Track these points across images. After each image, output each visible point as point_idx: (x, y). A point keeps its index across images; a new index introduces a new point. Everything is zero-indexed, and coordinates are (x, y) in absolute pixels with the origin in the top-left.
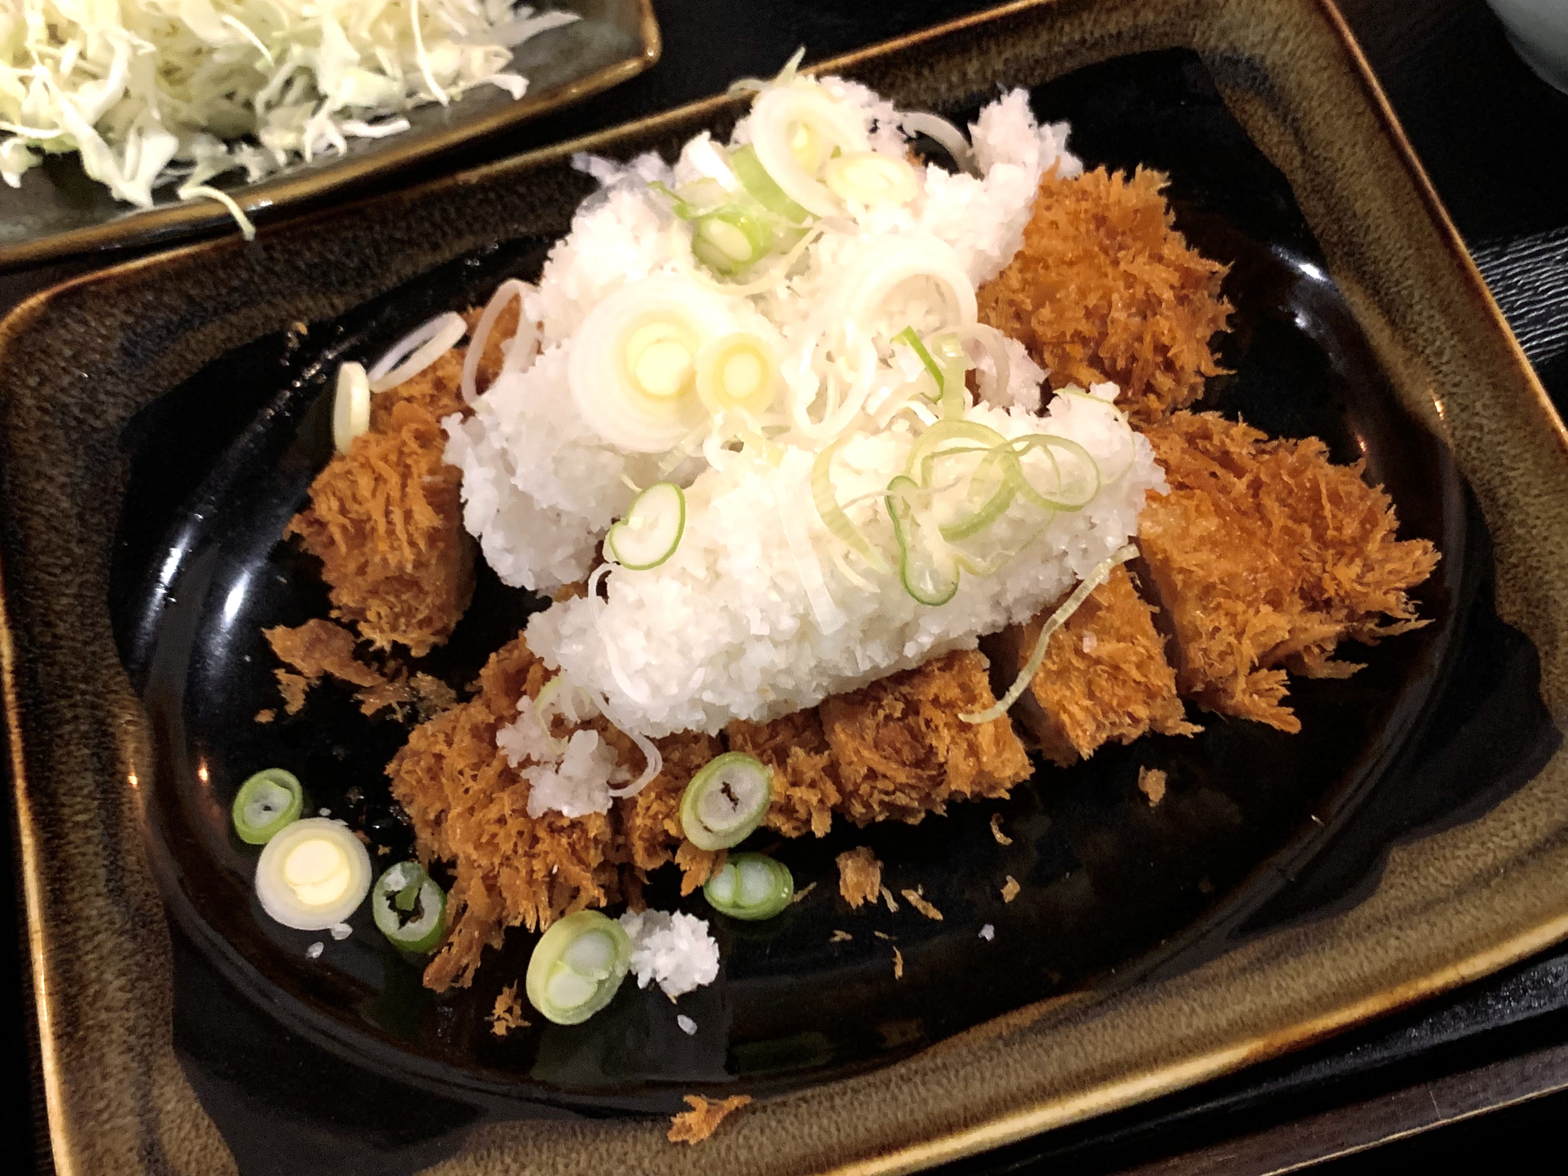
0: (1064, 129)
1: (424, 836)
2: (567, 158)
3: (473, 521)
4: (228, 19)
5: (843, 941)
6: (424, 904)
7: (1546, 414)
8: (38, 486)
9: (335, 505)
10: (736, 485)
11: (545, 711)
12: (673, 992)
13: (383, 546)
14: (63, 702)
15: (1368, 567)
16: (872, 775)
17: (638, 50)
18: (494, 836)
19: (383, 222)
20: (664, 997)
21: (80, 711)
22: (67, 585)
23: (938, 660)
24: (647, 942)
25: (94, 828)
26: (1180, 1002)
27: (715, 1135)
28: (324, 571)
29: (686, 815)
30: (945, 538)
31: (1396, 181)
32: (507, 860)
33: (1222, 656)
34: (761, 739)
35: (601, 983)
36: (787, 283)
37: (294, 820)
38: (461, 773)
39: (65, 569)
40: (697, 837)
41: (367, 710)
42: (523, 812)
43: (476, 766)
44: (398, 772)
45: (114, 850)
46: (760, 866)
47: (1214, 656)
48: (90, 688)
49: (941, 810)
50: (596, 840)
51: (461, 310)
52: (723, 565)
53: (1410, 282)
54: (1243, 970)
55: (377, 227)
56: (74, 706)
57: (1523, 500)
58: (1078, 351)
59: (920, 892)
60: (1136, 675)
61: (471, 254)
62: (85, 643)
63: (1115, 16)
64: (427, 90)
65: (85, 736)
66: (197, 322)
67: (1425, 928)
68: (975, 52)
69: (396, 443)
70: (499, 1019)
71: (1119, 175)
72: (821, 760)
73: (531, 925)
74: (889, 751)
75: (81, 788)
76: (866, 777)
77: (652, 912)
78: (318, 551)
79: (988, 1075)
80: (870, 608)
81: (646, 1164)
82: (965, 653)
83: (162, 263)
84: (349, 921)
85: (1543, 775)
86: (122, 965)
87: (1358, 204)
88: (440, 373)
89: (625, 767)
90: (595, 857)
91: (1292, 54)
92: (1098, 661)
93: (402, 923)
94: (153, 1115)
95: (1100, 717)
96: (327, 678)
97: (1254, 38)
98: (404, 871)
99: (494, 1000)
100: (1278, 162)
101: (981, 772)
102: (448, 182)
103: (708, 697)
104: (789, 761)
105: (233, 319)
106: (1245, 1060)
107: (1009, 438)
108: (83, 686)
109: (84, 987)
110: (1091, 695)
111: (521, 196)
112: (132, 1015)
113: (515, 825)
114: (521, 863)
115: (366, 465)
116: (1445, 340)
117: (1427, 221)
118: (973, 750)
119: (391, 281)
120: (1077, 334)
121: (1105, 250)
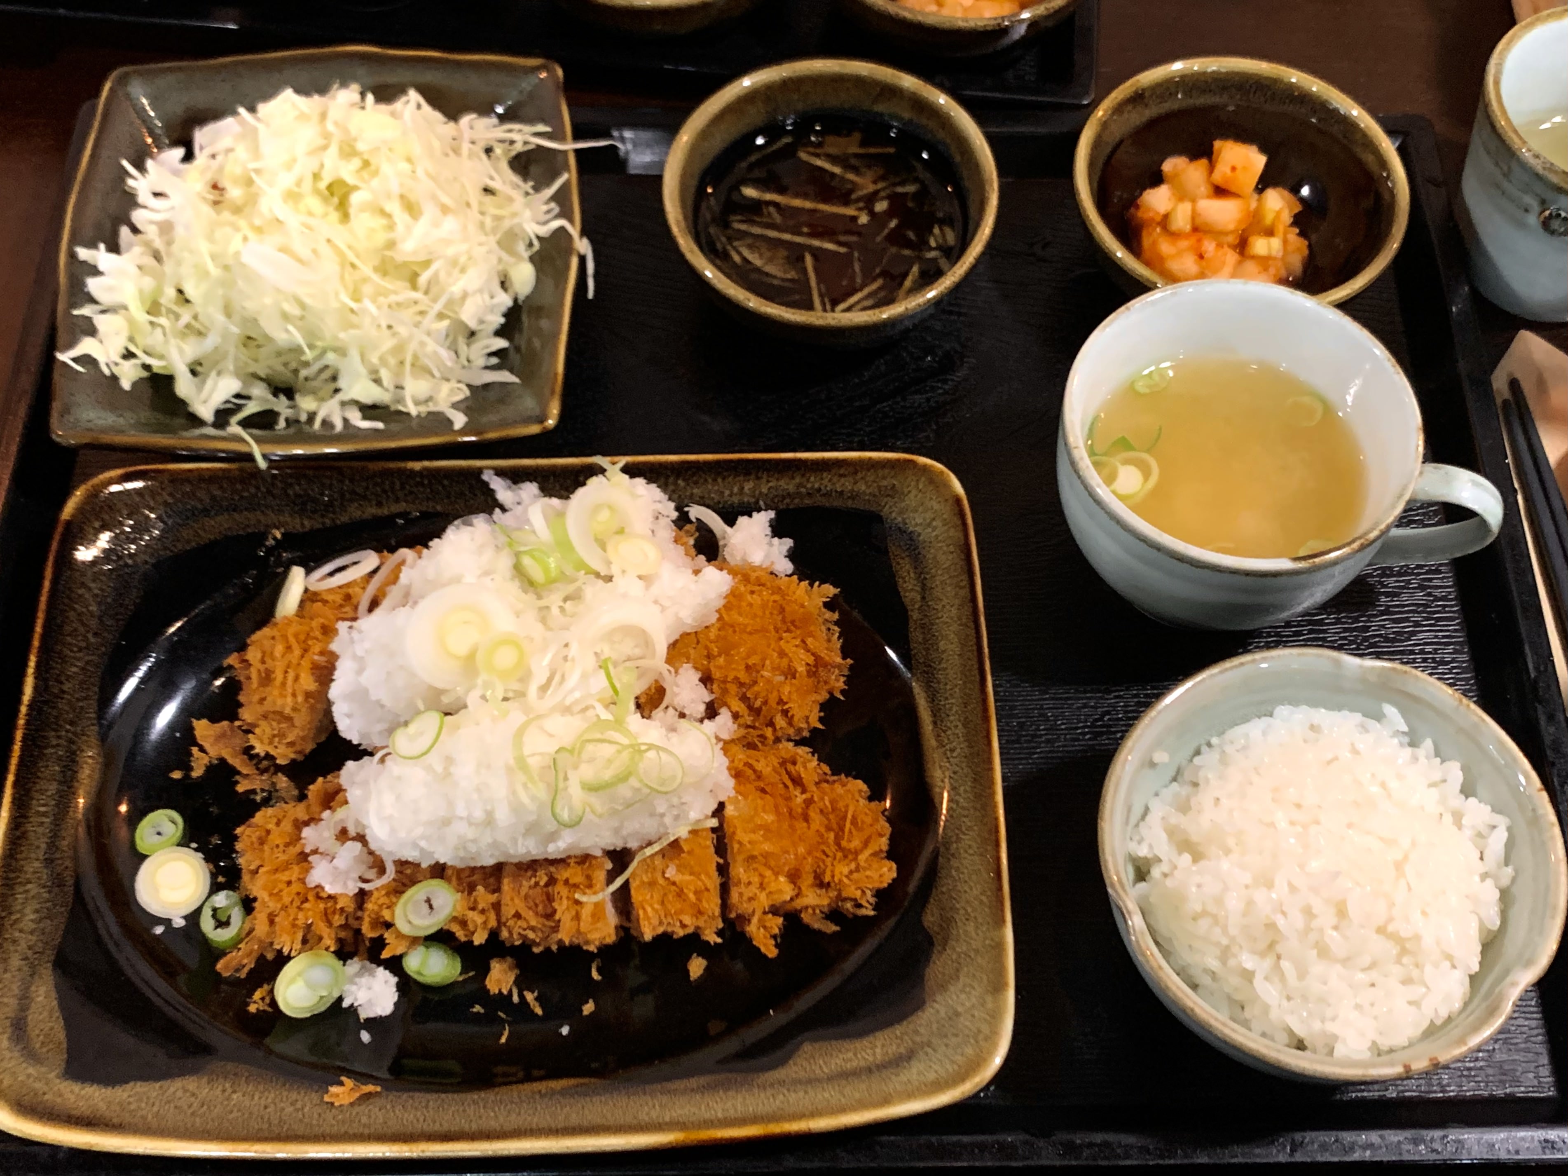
0: (788, 543)
1: (246, 877)
2: (480, 471)
3: (334, 692)
4: (291, 328)
5: (478, 1013)
6: (232, 920)
7: (995, 806)
8: (80, 592)
9: (259, 655)
10: (478, 724)
11: (336, 823)
12: (363, 1015)
13: (276, 692)
14: (53, 733)
15: (857, 869)
16: (518, 916)
17: (541, 420)
18: (281, 891)
19: (352, 480)
20: (358, 1016)
21: (63, 742)
22: (79, 659)
23: (575, 857)
24: (357, 980)
25: (47, 817)
26: (649, 1098)
27: (352, 1104)
28: (242, 693)
29: (398, 910)
30: (583, 788)
31: (967, 635)
32: (285, 908)
33: (751, 899)
34: (462, 876)
35: (322, 997)
36: (562, 604)
37: (173, 845)
38: (277, 846)
39: (80, 650)
40: (402, 925)
41: (240, 789)
42: (302, 881)
43: (287, 845)
44: (243, 833)
45: (55, 836)
46: (441, 953)
47: (745, 898)
48: (72, 729)
49: (554, 948)
50: (342, 910)
51: (378, 550)
52: (452, 769)
53: (953, 701)
54: (692, 1090)
55: (347, 482)
56: (59, 737)
57: (964, 855)
58: (733, 689)
59: (536, 994)
60: (692, 896)
61: (400, 515)
62: (78, 700)
63: (843, 480)
64: (405, 406)
65: (60, 758)
66: (212, 513)
67: (801, 1094)
68: (753, 476)
69: (307, 628)
70: (255, 1002)
71: (805, 584)
72: (493, 898)
73: (286, 951)
74: (532, 904)
75: (47, 790)
76: (514, 916)
77: (367, 963)
78: (242, 679)
79: (522, 1111)
80: (532, 818)
81: (306, 1110)
82: (595, 858)
83: (202, 469)
84: (185, 918)
85: (905, 1023)
86: (38, 906)
87: (943, 642)
88: (350, 591)
89: (375, 870)
90: (338, 920)
91: (937, 536)
92: (674, 883)
93: (216, 928)
94: (27, 1001)
95: (663, 917)
96: (222, 761)
97: (919, 521)
98: (228, 897)
99: (255, 990)
100: (907, 601)
101: (578, 931)
102: (402, 465)
103: (423, 844)
104: (474, 894)
105: (236, 516)
106: (670, 1143)
107: (640, 741)
108: (68, 727)
109: (11, 914)
110: (663, 903)
111: (444, 486)
112: (34, 938)
113: (296, 887)
114: (292, 911)
115: (285, 637)
116: (959, 743)
117: (976, 666)
118: (577, 917)
119: (344, 519)
120: (736, 678)
121: (777, 630)
